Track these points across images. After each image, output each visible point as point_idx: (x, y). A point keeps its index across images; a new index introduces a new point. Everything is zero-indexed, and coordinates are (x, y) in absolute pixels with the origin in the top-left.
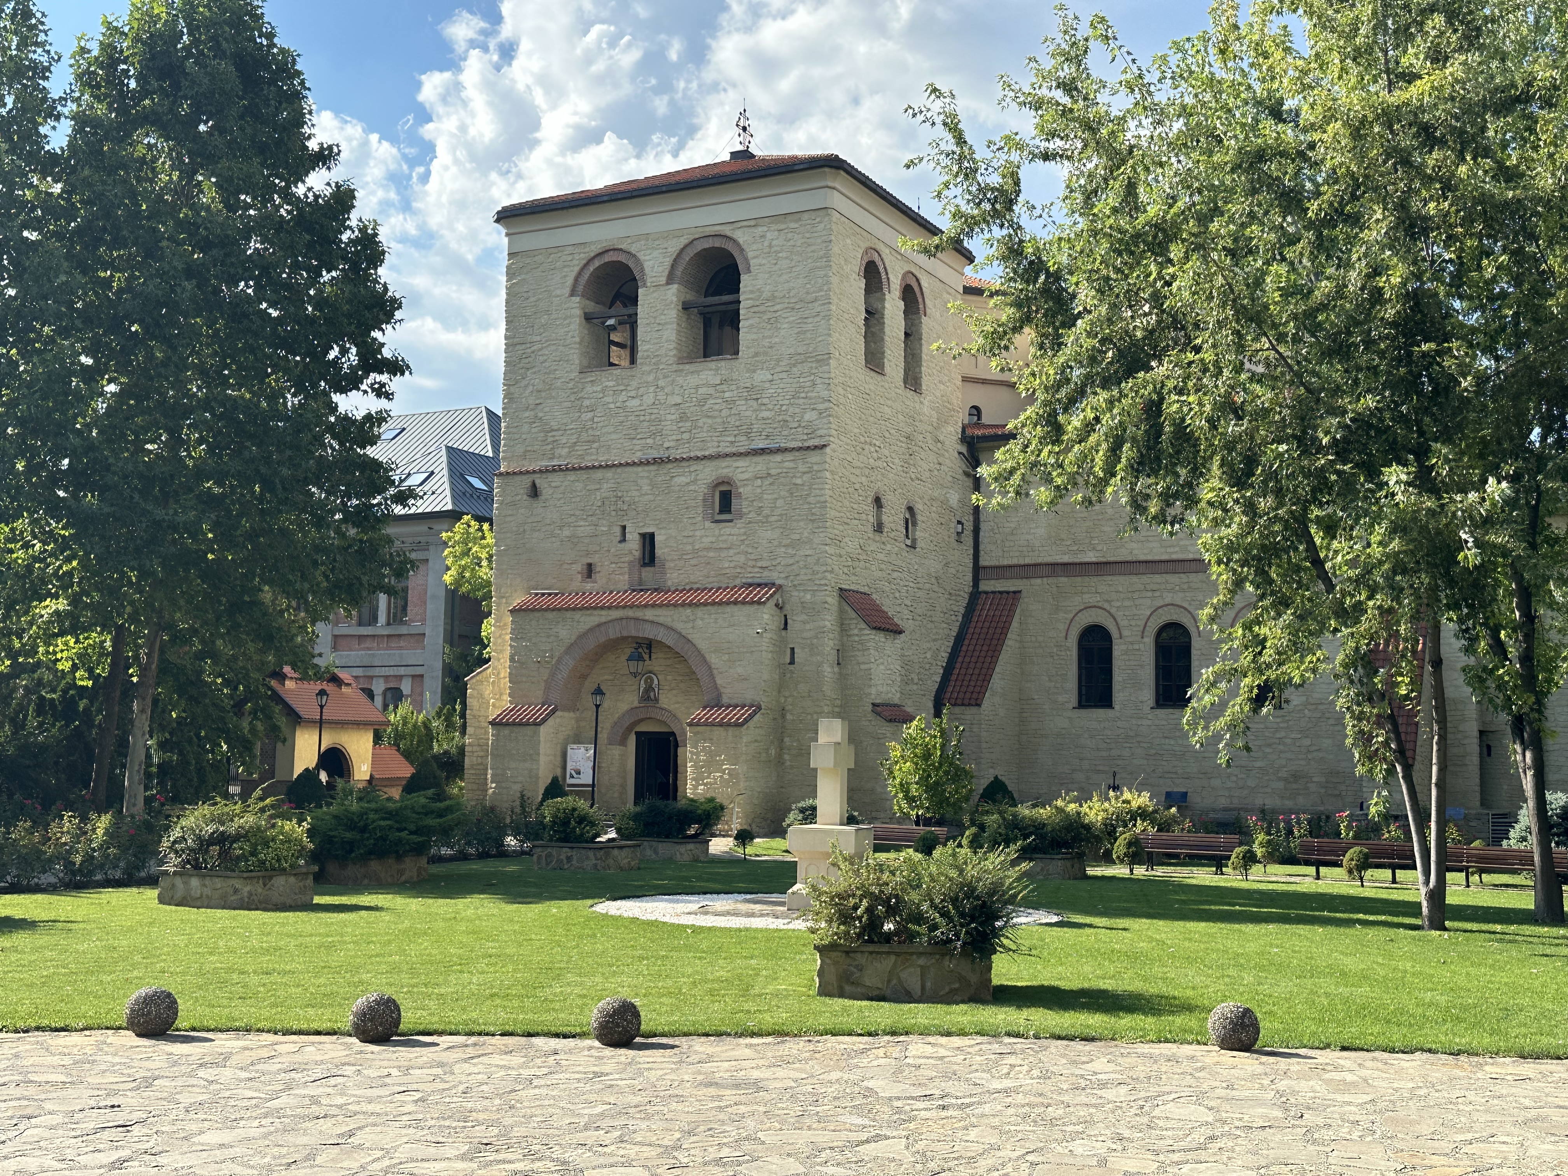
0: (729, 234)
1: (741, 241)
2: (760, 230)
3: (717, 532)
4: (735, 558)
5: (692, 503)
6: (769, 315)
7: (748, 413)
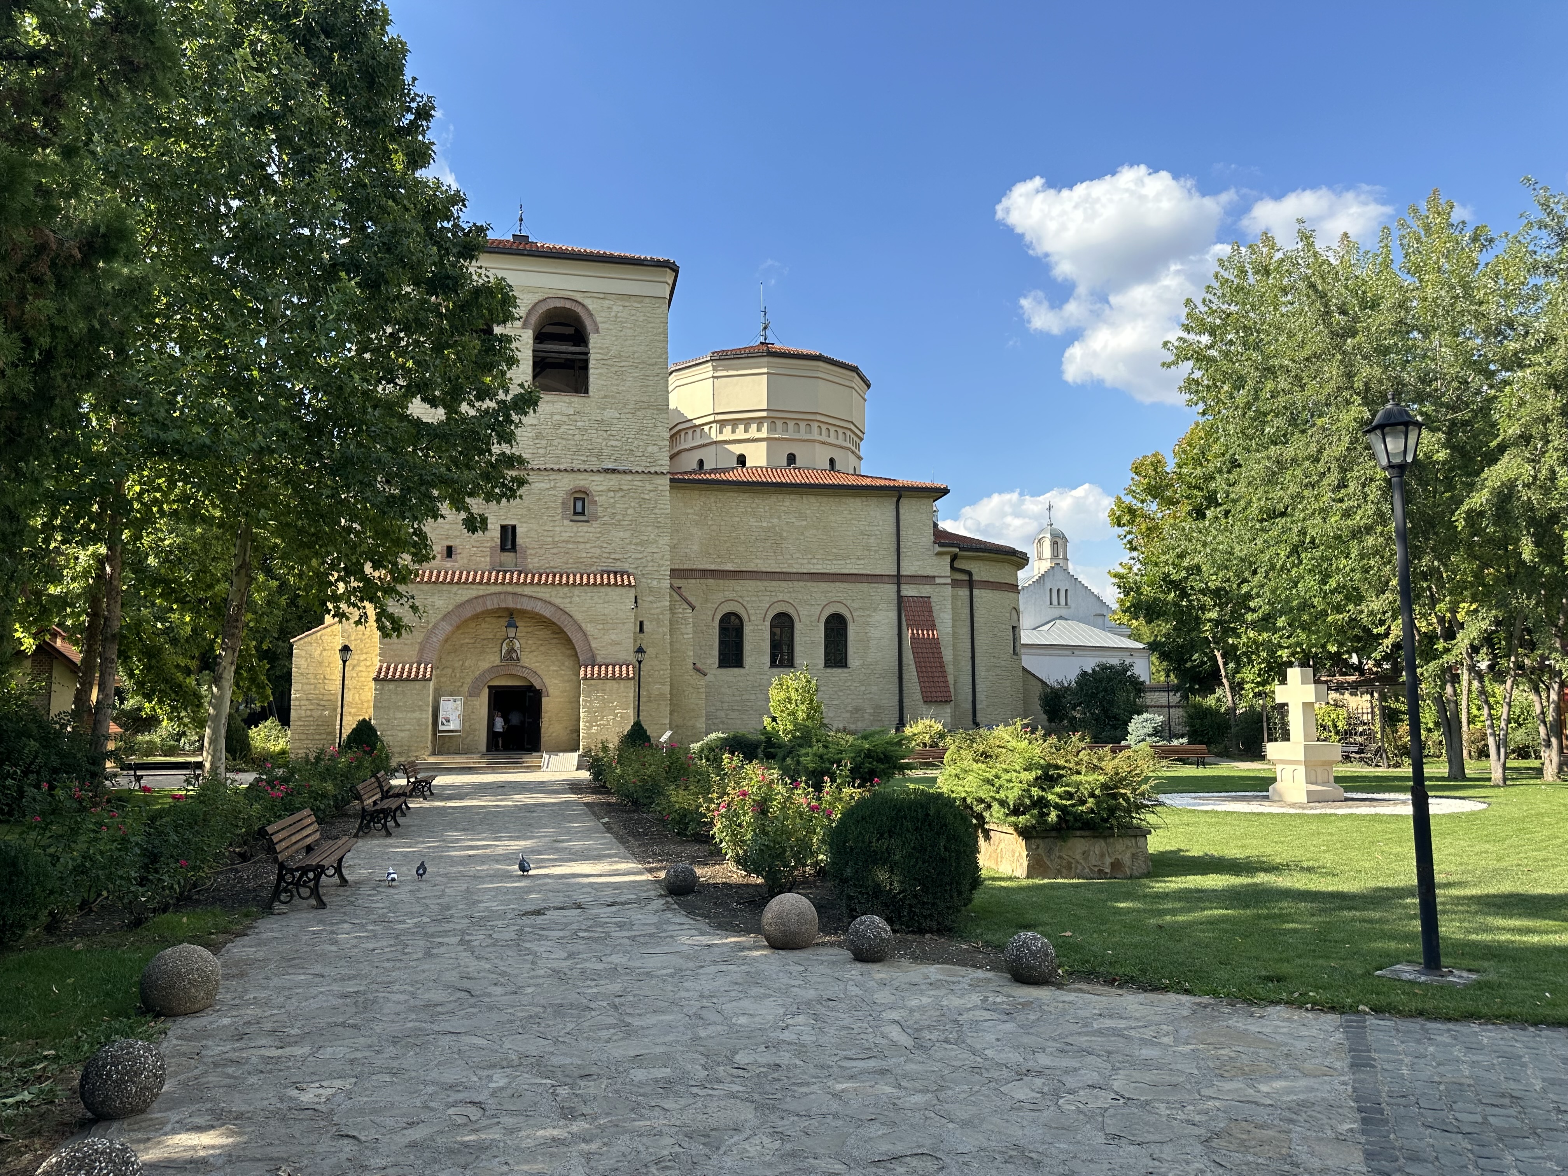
0: (580, 300)
1: (590, 307)
2: (607, 303)
3: (575, 529)
4: (593, 550)
5: (553, 505)
6: (616, 369)
7: (600, 440)
